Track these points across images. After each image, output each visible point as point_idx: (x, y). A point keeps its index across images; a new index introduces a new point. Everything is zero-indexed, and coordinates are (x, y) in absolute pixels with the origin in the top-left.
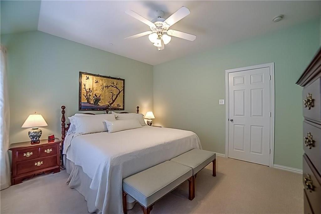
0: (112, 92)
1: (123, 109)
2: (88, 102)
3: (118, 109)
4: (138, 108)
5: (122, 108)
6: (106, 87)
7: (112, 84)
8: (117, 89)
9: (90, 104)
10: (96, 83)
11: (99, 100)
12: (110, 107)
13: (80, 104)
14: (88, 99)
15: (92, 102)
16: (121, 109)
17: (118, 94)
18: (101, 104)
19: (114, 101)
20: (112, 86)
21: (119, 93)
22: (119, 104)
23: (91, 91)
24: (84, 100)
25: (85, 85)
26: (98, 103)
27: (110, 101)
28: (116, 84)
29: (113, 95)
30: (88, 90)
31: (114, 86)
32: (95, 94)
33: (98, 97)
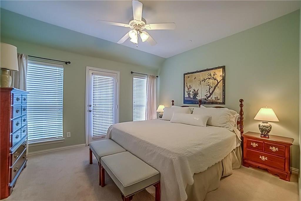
0: (208, 85)
1: (224, 103)
2: (189, 97)
3: (216, 103)
4: (241, 101)
5: (222, 102)
6: (203, 80)
7: (209, 76)
8: (215, 80)
9: (190, 98)
10: (194, 79)
11: (197, 94)
12: (207, 100)
13: (184, 99)
14: (189, 94)
15: (192, 97)
16: (220, 103)
17: (216, 86)
18: (199, 98)
19: (211, 94)
20: (209, 79)
21: (217, 84)
22: (217, 97)
23: (191, 87)
24: (187, 96)
25: (187, 84)
26: (196, 97)
27: (207, 94)
28: (214, 75)
29: (210, 88)
30: (189, 87)
31: (211, 78)
32: (194, 89)
33: (196, 91)
